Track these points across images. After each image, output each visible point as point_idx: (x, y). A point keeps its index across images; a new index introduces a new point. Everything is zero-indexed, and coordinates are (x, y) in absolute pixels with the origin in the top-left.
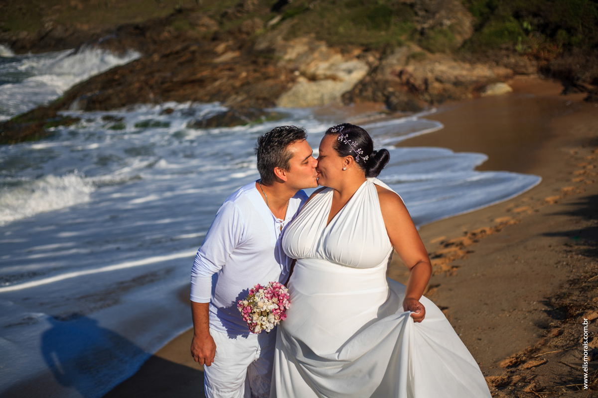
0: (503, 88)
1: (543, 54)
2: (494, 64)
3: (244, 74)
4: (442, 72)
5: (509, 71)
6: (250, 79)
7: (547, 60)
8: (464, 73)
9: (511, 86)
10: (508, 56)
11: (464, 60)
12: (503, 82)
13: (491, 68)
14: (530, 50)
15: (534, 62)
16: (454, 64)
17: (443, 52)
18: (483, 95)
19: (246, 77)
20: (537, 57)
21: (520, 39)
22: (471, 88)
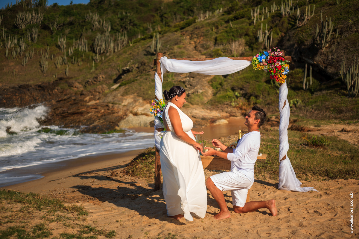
0: (224, 122)
1: (244, 107)
2: (221, 111)
3: (103, 111)
4: (196, 113)
5: (228, 114)
6: (106, 113)
7: (246, 110)
8: (207, 114)
9: (228, 121)
10: (227, 108)
11: (207, 109)
12: (225, 119)
13: (219, 113)
14: (238, 105)
15: (240, 111)
16: (203, 110)
17: (198, 104)
18: (214, 124)
19: (104, 112)
20: (241, 109)
21: (233, 100)
22: (209, 121)
